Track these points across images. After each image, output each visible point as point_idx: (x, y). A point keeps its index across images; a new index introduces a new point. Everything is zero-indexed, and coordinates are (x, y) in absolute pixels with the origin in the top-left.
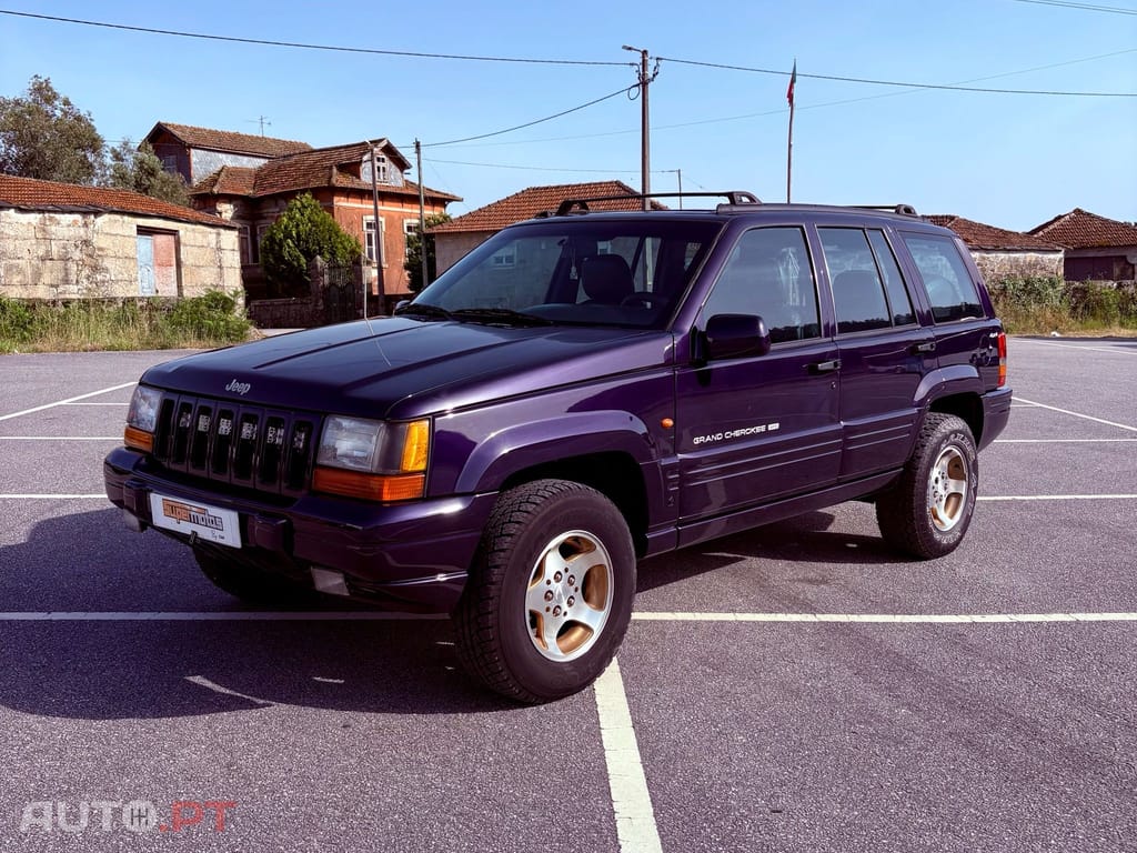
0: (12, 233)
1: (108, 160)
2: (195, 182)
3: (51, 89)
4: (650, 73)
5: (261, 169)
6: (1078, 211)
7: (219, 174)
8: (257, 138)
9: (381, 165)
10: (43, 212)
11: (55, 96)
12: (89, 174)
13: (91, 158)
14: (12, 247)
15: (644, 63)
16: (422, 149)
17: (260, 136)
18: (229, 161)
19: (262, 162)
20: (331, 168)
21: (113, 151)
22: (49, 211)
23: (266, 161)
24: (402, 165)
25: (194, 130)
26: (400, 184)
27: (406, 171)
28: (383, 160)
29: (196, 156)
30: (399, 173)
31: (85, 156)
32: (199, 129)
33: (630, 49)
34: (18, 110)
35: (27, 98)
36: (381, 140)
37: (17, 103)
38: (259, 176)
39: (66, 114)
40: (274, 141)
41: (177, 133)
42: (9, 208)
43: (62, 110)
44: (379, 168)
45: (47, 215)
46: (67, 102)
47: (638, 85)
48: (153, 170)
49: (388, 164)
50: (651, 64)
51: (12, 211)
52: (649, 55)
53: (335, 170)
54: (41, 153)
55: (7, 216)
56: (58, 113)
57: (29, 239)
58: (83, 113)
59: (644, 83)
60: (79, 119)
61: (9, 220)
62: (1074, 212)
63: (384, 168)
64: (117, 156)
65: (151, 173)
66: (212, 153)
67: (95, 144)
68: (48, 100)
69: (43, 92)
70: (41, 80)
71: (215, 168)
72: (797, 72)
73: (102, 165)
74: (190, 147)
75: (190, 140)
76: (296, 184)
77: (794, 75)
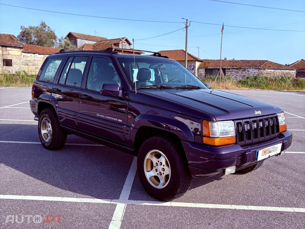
0: (37, 60)
1: (58, 42)
2: (78, 47)
3: (45, 24)
4: (188, 25)
5: (95, 44)
6: (302, 60)
7: (84, 45)
8: (94, 36)
9: (124, 44)
10: (44, 54)
11: (46, 26)
12: (53, 45)
13: (54, 41)
14: (37, 63)
15: (187, 23)
16: (134, 41)
17: (95, 35)
18: (87, 42)
19: (95, 42)
20: (112, 44)
21: (59, 39)
22: (45, 54)
23: (96, 42)
24: (130, 44)
25: (78, 34)
26: (129, 48)
27: (131, 46)
28: (125, 43)
29: (79, 41)
30: (129, 46)
31: (52, 41)
32: (80, 34)
33: (184, 19)
34: (38, 29)
35: (40, 26)
36: (125, 38)
37: (37, 27)
38: (94, 46)
39: (48, 30)
40: (98, 37)
41: (74, 35)
42: (36, 54)
43: (48, 29)
44: (124, 45)
45: (45, 55)
46: (49, 27)
47: (185, 28)
48: (69, 44)
49: (126, 44)
50: (189, 23)
51: (37, 54)
52: (188, 20)
53: (113, 45)
54: (42, 40)
55: (36, 55)
56: (47, 30)
57: (41, 61)
58: (52, 30)
59: (187, 27)
60: (51, 32)
61: (36, 56)
62: (301, 60)
63: (125, 45)
64: (60, 41)
65: (68, 45)
66: (83, 40)
67: (55, 38)
68: (45, 27)
69: (43, 25)
70: (43, 22)
71: (83, 44)
72: (224, 25)
73: (56, 43)
74: (77, 38)
75: (77, 36)
76: (103, 48)
77: (223, 25)
